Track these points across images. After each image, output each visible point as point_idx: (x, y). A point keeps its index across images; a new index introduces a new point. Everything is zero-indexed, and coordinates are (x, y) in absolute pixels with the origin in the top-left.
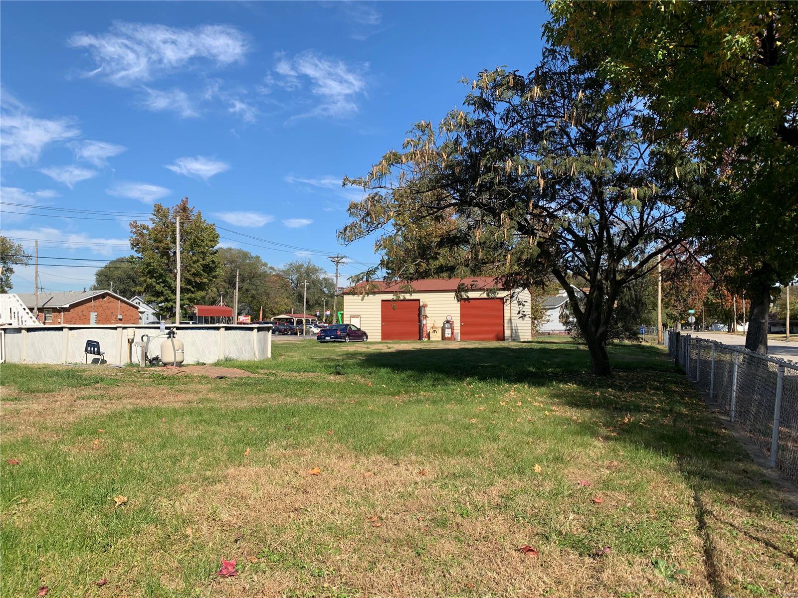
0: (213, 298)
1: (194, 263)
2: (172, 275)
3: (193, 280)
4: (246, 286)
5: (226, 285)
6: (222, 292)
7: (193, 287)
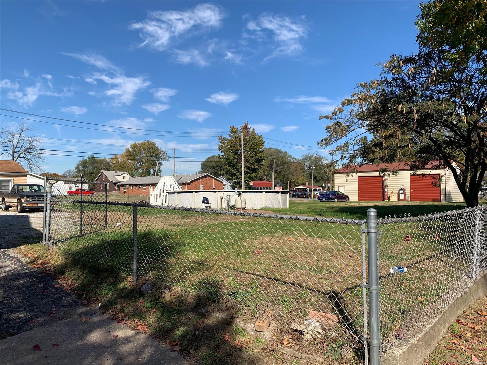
0: (261, 177)
1: (251, 157)
2: (239, 165)
3: (250, 167)
4: (279, 169)
5: (269, 169)
6: (266, 173)
7: (251, 171)
